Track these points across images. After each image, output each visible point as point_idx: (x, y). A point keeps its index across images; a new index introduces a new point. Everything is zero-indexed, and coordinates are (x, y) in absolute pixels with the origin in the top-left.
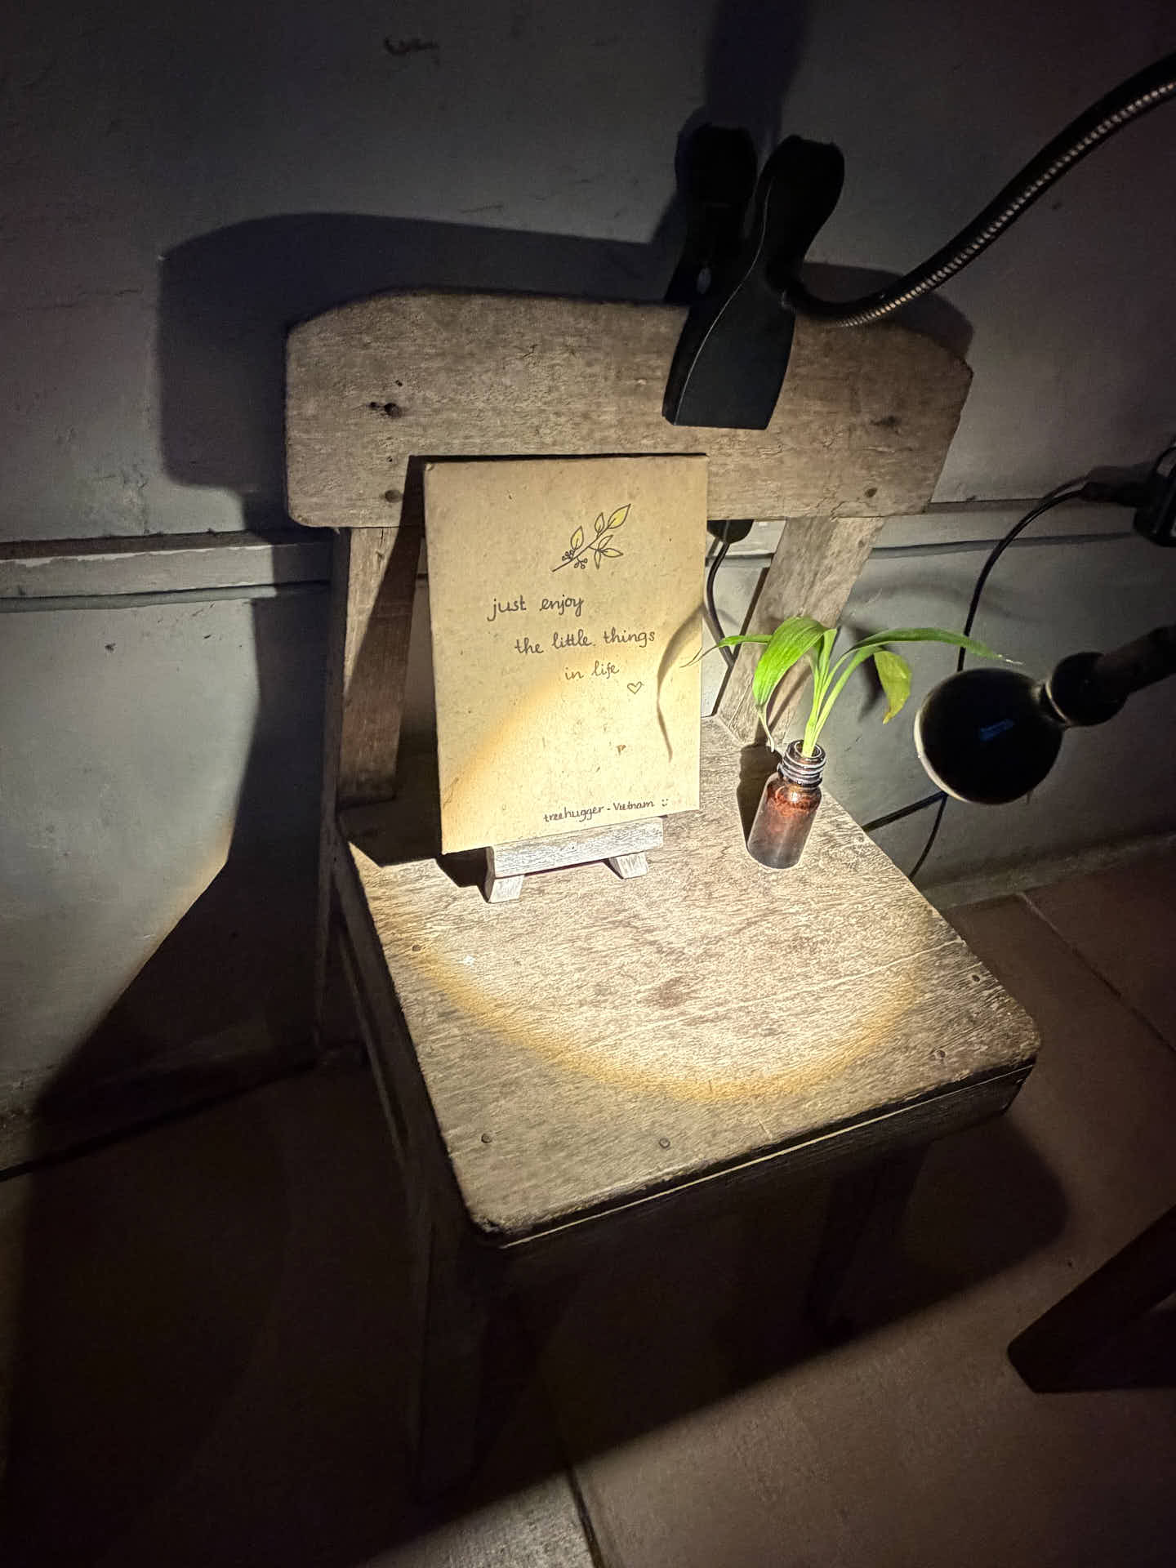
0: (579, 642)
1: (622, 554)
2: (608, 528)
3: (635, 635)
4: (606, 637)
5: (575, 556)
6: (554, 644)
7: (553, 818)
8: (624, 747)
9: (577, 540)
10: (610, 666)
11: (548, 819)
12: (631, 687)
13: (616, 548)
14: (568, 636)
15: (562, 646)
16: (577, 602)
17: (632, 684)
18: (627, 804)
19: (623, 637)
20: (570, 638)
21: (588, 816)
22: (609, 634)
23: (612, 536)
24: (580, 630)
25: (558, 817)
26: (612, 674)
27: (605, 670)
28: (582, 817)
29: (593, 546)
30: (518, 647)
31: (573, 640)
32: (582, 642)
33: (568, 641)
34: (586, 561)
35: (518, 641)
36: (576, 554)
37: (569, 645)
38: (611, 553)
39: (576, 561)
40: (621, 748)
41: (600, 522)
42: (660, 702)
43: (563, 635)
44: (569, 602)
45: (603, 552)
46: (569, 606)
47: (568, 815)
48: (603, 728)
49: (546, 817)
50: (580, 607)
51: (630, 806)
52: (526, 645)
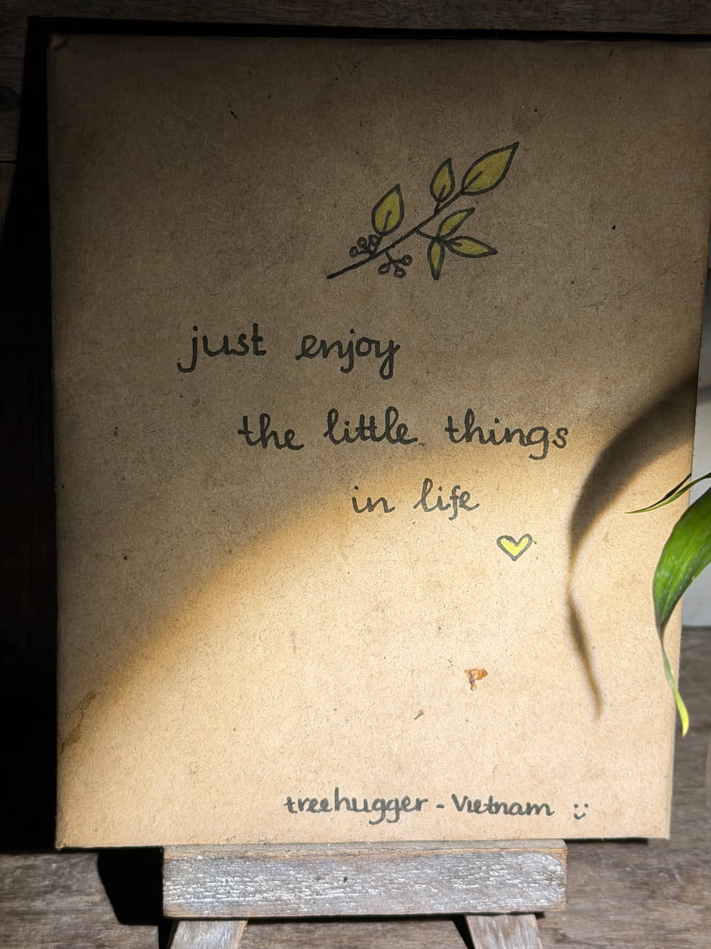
0: (387, 434)
1: (494, 252)
2: (462, 192)
3: (520, 431)
4: (451, 430)
5: (381, 248)
6: (329, 433)
7: (306, 806)
8: (484, 673)
9: (389, 213)
10: (459, 493)
11: (296, 807)
12: (504, 542)
13: (480, 236)
14: (362, 417)
15: (346, 436)
16: (384, 347)
17: (510, 539)
18: (485, 801)
19: (492, 432)
20: (367, 423)
21: (391, 815)
22: (459, 423)
23: (472, 210)
24: (390, 409)
25: (318, 807)
26: (461, 510)
27: (446, 500)
28: (376, 815)
29: (428, 229)
30: (245, 432)
31: (372, 427)
32: (393, 434)
33: (361, 429)
34: (407, 260)
35: (245, 418)
36: (385, 243)
37: (365, 438)
38: (467, 247)
39: (383, 259)
40: (475, 676)
41: (444, 179)
42: (576, 584)
43: (350, 415)
44: (364, 347)
45: (449, 243)
46: (365, 354)
47: (343, 805)
48: (434, 627)
49: (290, 803)
50: (391, 358)
51: (493, 807)
52: (263, 432)
